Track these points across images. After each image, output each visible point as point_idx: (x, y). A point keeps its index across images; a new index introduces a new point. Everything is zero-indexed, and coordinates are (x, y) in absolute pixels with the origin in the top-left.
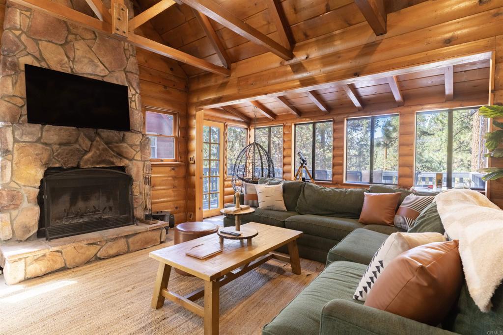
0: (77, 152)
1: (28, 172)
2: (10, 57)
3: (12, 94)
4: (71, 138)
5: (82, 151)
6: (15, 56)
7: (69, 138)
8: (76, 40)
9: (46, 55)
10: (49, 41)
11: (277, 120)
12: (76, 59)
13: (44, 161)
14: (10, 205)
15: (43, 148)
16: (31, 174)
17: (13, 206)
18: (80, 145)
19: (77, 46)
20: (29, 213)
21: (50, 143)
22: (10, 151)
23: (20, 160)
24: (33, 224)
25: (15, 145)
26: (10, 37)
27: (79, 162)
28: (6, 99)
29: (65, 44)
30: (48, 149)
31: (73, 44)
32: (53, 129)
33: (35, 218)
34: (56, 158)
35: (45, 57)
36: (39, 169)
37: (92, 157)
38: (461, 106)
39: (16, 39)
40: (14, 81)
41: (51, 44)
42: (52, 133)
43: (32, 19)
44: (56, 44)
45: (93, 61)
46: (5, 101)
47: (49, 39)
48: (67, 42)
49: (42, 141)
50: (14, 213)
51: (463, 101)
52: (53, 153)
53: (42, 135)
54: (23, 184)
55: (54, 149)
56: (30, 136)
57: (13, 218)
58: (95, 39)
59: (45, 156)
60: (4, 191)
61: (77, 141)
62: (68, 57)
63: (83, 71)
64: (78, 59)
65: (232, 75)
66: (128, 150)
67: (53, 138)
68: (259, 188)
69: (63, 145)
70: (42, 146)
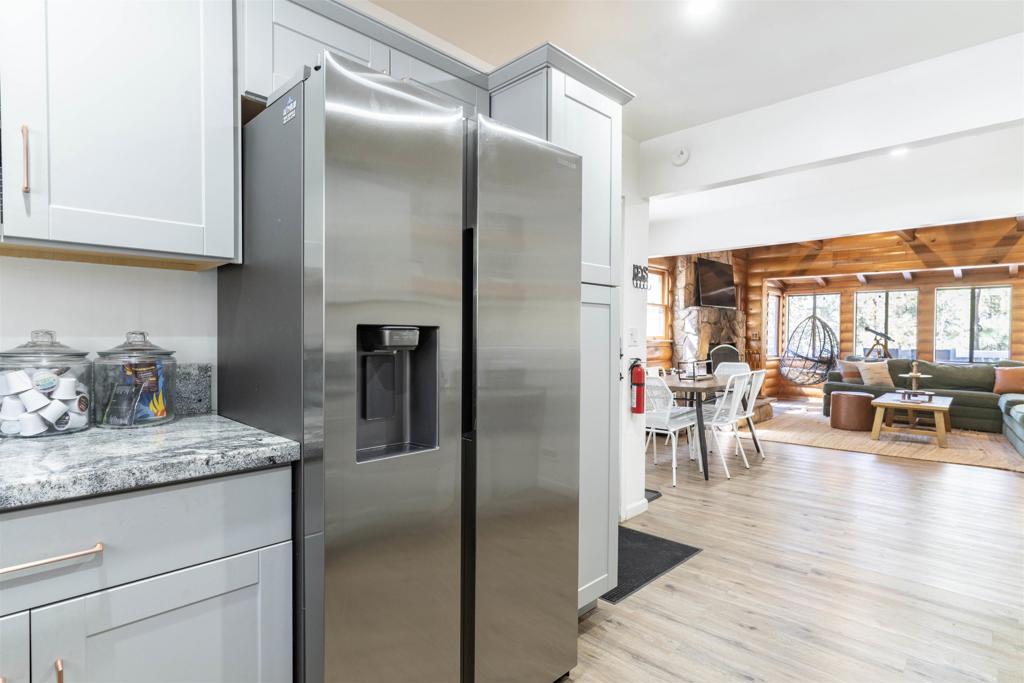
5: (721, 329)
11: (832, 287)
13: (709, 338)
15: (710, 328)
16: (705, 349)
27: (720, 339)
36: (708, 345)
42: (712, 314)
53: (709, 316)
61: (719, 320)
65: (825, 248)
66: (737, 327)
67: (713, 319)
68: (862, 366)
69: (715, 324)
70: (709, 325)
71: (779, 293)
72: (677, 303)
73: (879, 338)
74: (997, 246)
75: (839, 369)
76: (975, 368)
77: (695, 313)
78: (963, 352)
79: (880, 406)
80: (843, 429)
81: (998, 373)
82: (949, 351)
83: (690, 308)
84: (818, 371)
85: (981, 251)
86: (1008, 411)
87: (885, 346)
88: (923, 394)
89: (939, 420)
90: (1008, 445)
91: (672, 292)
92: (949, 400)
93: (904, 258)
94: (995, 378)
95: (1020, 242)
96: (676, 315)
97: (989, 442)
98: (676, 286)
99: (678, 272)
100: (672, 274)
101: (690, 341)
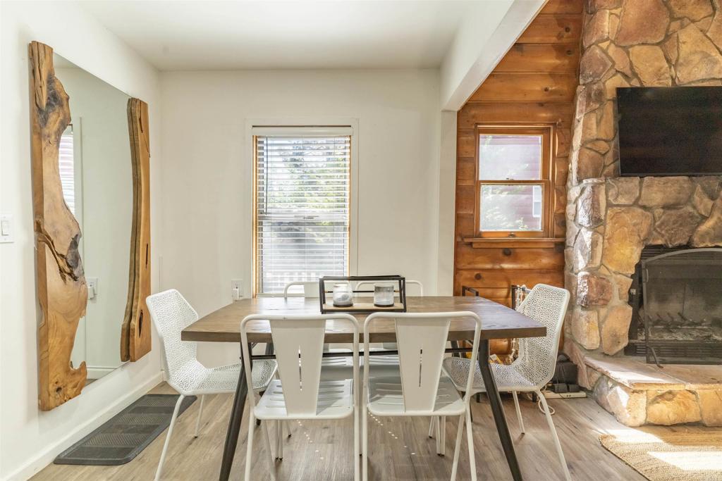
0: (689, 219)
1: (622, 251)
2: (595, 84)
3: (595, 137)
4: (681, 195)
5: (697, 218)
6: (600, 80)
7: (678, 195)
8: (682, 27)
9: (640, 67)
10: (643, 44)
12: (681, 61)
13: (642, 235)
14: (599, 299)
15: (643, 215)
16: (624, 255)
17: (602, 302)
18: (694, 207)
19: (683, 37)
20: (620, 314)
21: (651, 205)
22: (601, 220)
23: (613, 234)
24: (623, 332)
25: (609, 212)
26: (597, 54)
27: (690, 237)
28: (589, 146)
29: (663, 41)
30: (648, 216)
31: (678, 37)
32: (656, 182)
33: (626, 324)
34: (659, 230)
35: (637, 71)
36: (635, 248)
37: (714, 229)
39: (603, 55)
40: (599, 118)
41: (645, 48)
42: (655, 188)
43: (623, 17)
44: (653, 44)
45: (709, 55)
46: (587, 148)
47: (644, 40)
48: (668, 37)
49: (640, 203)
50: (603, 312)
52: (655, 222)
53: (640, 194)
54: (614, 270)
55: (657, 215)
56: (627, 196)
57: (601, 319)
58: (714, 14)
59: (644, 228)
60: (592, 279)
61: (689, 199)
62: (668, 61)
63: (692, 78)
64: (685, 61)
67: (657, 198)
69: (668, 207)
70: (640, 210)
77: (588, 189)
83: (584, 181)
98: (572, 147)
99: (576, 121)
100: (566, 127)
101: (582, 241)
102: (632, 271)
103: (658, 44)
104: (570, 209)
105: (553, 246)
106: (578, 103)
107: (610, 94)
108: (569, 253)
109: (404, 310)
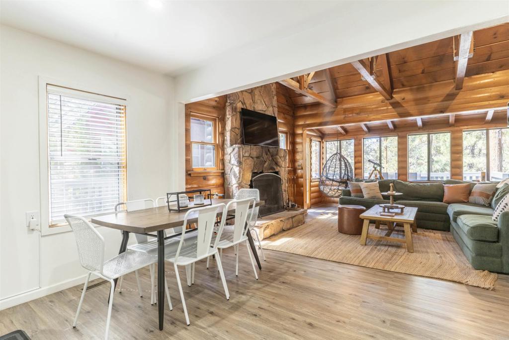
0: (262, 162)
2: (234, 104)
3: (236, 127)
5: (264, 162)
6: (236, 103)
7: (259, 153)
8: (255, 89)
11: (348, 135)
12: (256, 101)
13: (252, 168)
16: (247, 176)
21: (253, 157)
22: (242, 163)
23: (245, 168)
25: (243, 159)
27: (263, 169)
30: (253, 161)
32: (254, 148)
34: (256, 166)
35: (245, 102)
36: (250, 173)
37: (267, 166)
38: (495, 127)
40: (236, 119)
42: (254, 150)
45: (262, 102)
46: (233, 131)
48: (252, 90)
49: (251, 155)
51: (497, 123)
52: (255, 163)
53: (251, 152)
54: (245, 183)
55: (255, 161)
56: (248, 153)
59: (252, 166)
60: (239, 187)
61: (262, 155)
62: (253, 101)
63: (258, 109)
65: (338, 107)
66: (280, 160)
67: (255, 154)
68: (363, 185)
69: (257, 158)
70: (251, 159)
71: (320, 140)
72: (226, 142)
73: (376, 166)
74: (443, 101)
75: (350, 188)
76: (431, 185)
77: (237, 149)
78: (424, 174)
79: (367, 219)
80: (345, 233)
81: (445, 188)
82: (416, 174)
83: (234, 146)
84: (340, 188)
85: (433, 105)
86: (455, 220)
87: (380, 172)
88: (397, 208)
89: (407, 228)
90: (455, 245)
91: (223, 134)
92: (415, 210)
93: (387, 111)
94: (444, 192)
95: (457, 98)
96: (225, 152)
97: (442, 241)
98: (226, 130)
99: (227, 119)
100: (223, 120)
101: (234, 171)
102: (249, 183)
103: (250, 93)
104: (227, 158)
105: (220, 174)
106: (227, 110)
107: (239, 110)
108: (227, 177)
109: (211, 205)
